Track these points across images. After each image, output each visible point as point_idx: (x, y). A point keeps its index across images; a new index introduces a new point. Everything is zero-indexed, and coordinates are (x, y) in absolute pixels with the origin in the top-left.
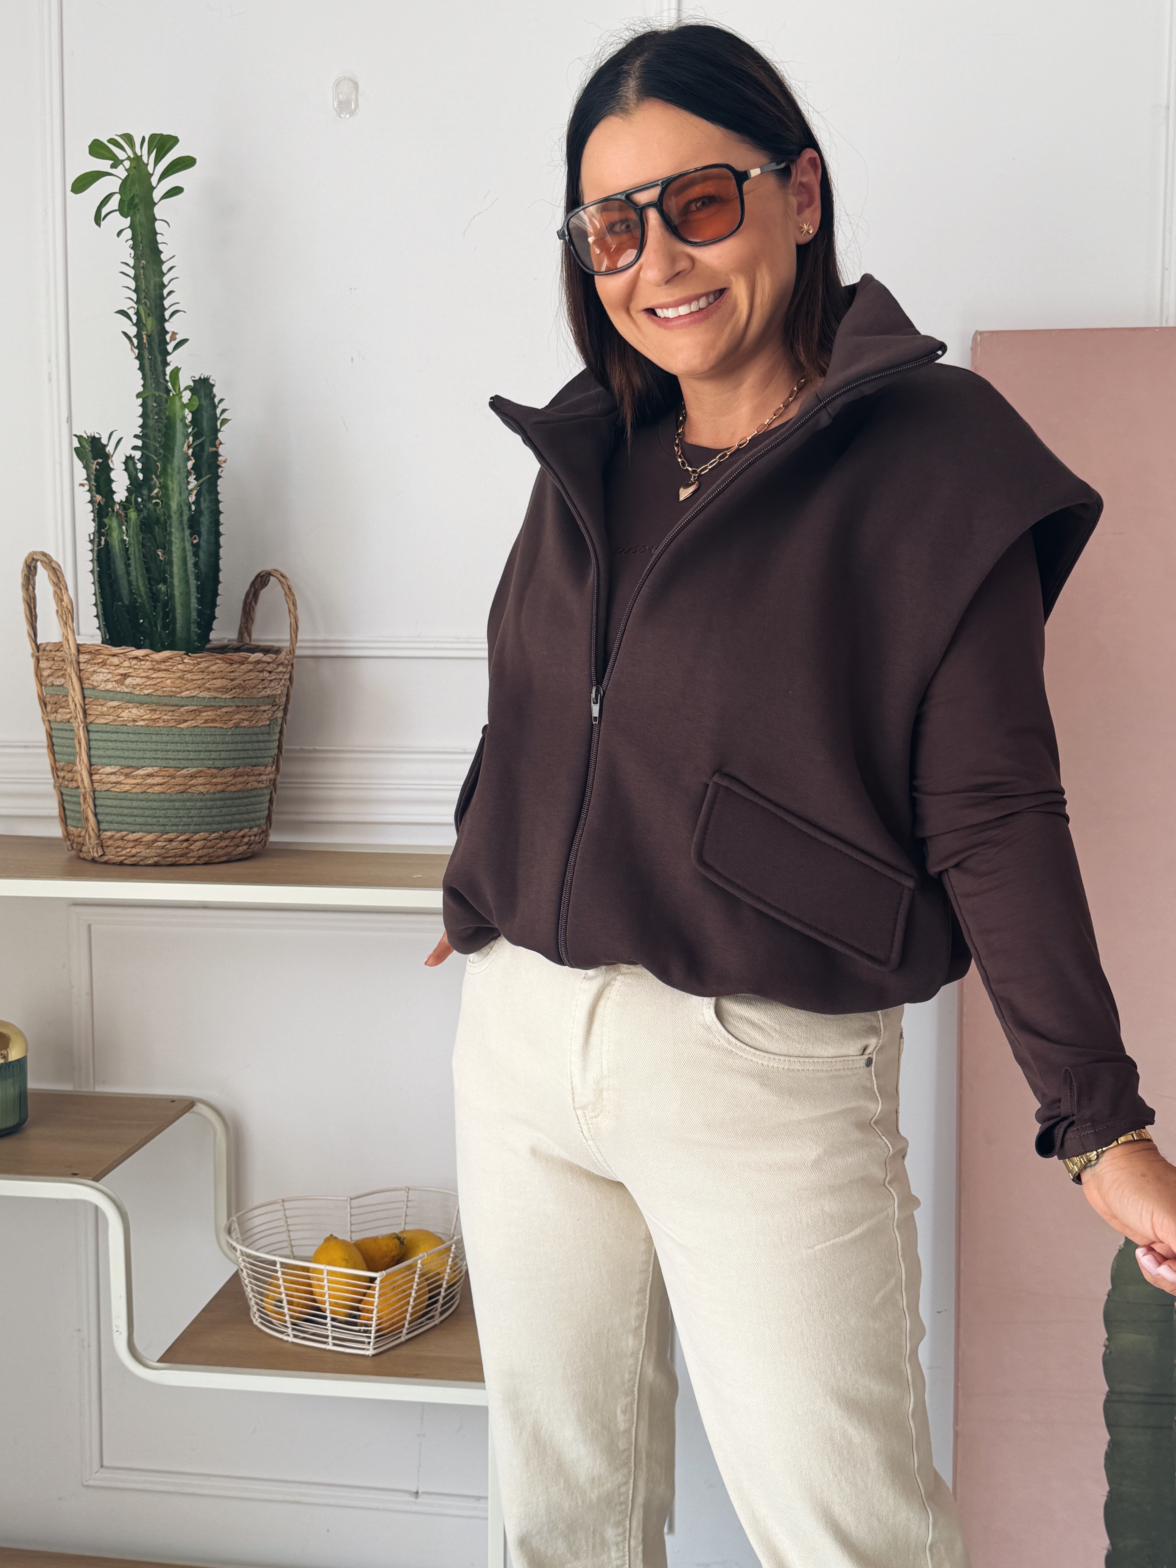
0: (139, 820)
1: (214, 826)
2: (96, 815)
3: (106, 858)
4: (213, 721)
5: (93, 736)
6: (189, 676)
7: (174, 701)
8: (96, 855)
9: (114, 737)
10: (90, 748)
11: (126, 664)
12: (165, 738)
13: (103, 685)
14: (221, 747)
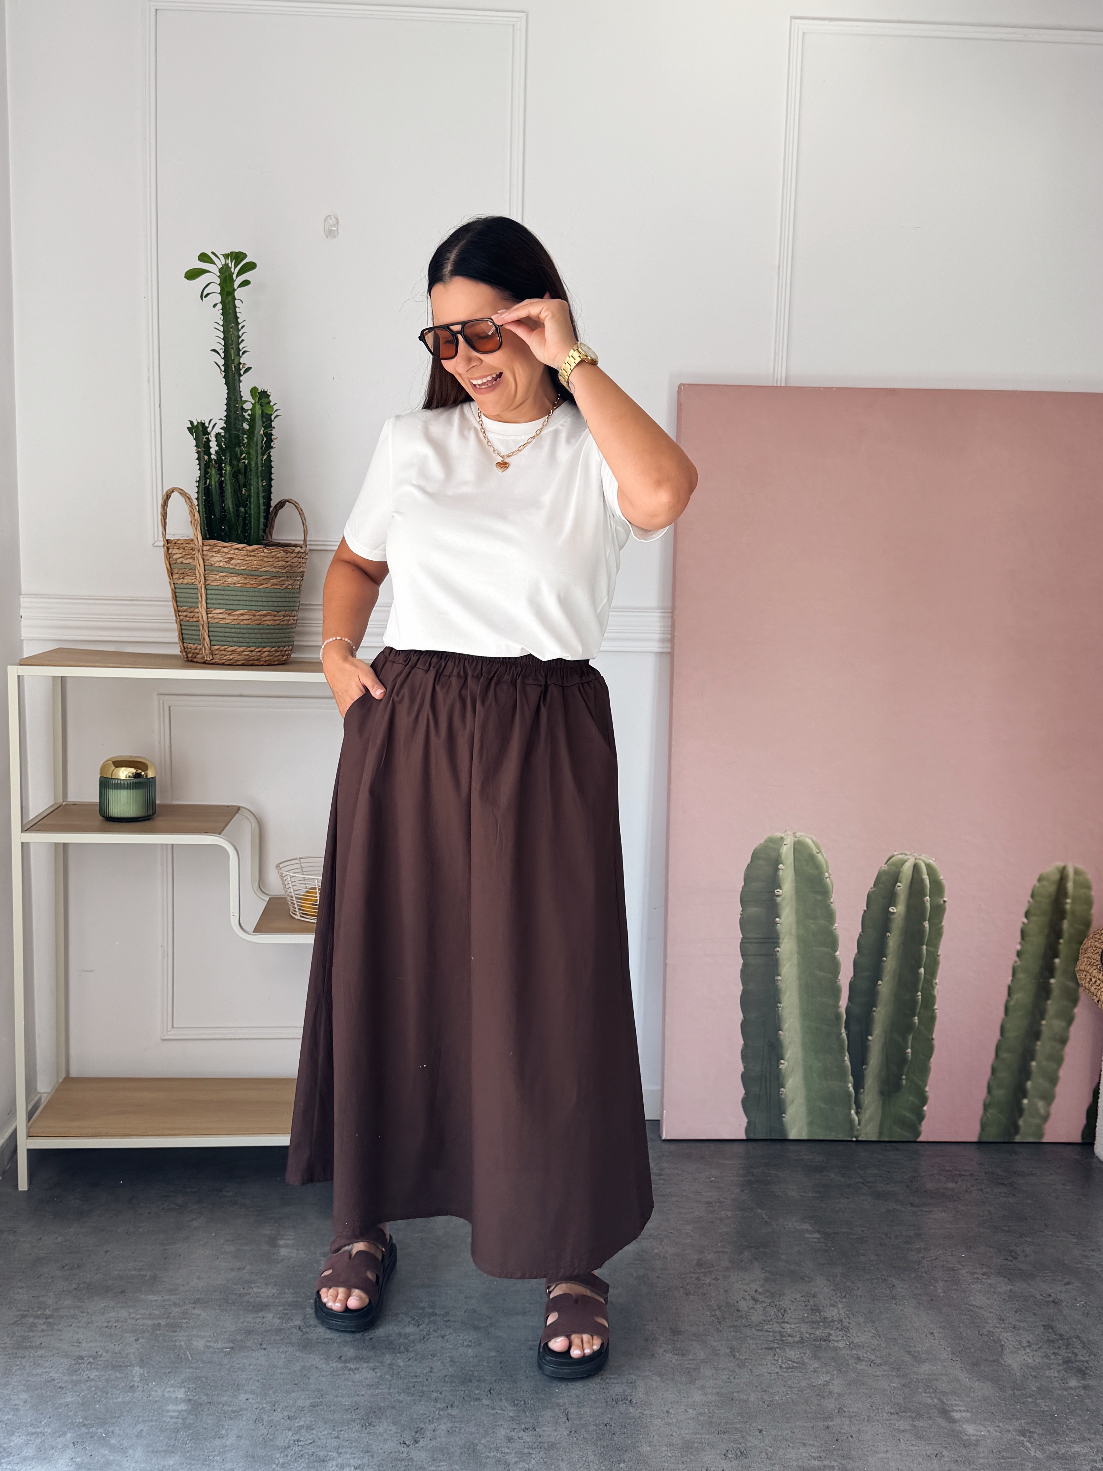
0: (234, 639)
1: (274, 644)
2: (209, 636)
3: (213, 661)
4: (276, 585)
5: (209, 592)
6: (266, 559)
7: (257, 573)
8: (208, 659)
9: (222, 592)
10: (207, 599)
11: (232, 552)
12: (251, 594)
13: (218, 563)
14: (279, 600)
